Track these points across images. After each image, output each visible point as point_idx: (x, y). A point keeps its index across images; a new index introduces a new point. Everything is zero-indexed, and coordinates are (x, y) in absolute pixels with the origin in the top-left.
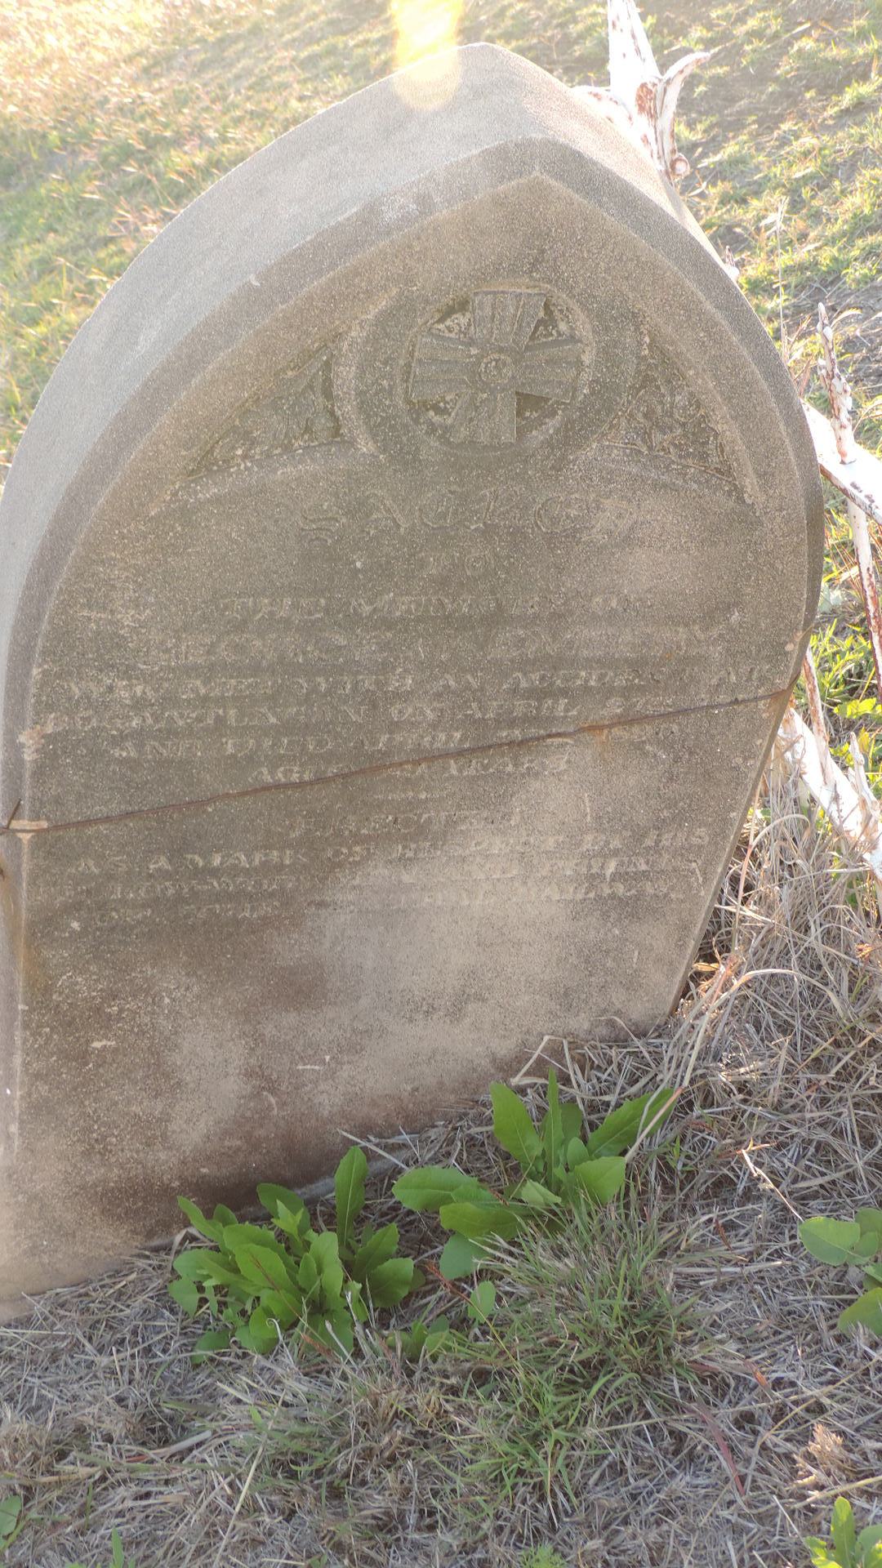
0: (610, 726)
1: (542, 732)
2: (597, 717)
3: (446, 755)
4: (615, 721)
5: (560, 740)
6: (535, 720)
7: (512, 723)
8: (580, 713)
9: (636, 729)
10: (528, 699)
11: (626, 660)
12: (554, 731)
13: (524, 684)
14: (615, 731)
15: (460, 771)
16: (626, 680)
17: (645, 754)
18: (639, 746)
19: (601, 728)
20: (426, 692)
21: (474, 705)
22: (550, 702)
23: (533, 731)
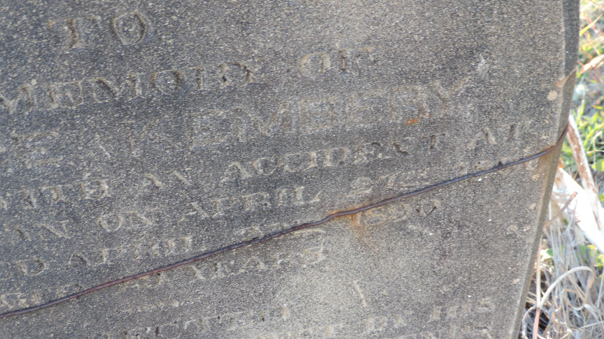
0: (363, 209)
1: (286, 225)
2: (343, 201)
3: (183, 261)
4: (366, 203)
5: (310, 231)
6: (273, 213)
7: (247, 220)
8: (323, 200)
9: (393, 209)
10: (256, 190)
11: (361, 132)
12: (299, 222)
13: (246, 175)
14: (369, 212)
15: (206, 275)
16: (368, 155)
17: (410, 234)
18: (401, 226)
19: (352, 213)
20: (131, 197)
21: (195, 204)
22: (284, 191)
23: (275, 226)
